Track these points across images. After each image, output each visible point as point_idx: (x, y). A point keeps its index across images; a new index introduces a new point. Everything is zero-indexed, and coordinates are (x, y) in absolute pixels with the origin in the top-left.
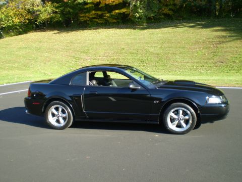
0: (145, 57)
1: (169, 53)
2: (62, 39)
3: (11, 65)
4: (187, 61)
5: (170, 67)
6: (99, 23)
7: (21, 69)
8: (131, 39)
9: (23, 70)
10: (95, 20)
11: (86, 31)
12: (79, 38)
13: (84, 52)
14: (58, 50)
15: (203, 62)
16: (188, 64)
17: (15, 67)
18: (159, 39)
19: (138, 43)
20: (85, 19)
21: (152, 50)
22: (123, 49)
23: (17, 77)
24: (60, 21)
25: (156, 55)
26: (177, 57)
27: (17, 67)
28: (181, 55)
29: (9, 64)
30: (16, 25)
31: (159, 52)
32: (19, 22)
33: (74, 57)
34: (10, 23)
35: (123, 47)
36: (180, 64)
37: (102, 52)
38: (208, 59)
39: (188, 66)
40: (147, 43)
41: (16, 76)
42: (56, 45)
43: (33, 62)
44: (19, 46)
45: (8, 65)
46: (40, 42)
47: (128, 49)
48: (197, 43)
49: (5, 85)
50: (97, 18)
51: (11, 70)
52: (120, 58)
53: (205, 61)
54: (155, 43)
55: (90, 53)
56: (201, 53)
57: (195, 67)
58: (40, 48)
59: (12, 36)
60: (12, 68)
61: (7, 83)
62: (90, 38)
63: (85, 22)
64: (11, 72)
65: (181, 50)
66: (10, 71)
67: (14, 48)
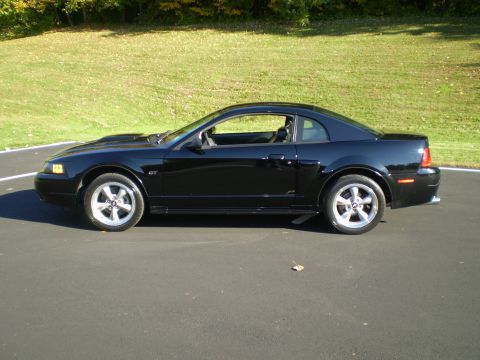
0: (320, 93)
1: (374, 86)
2: (123, 47)
3: (12, 101)
4: (420, 104)
5: (383, 118)
6: (202, 17)
7: (37, 112)
8: (278, 52)
9: (43, 114)
10: (194, 9)
11: (173, 33)
12: (161, 46)
13: (175, 77)
14: (116, 72)
15: (459, 110)
16: (425, 113)
17: (22, 107)
18: (343, 54)
19: (298, 61)
20: (172, 7)
21: (334, 78)
22: (266, 73)
23: (34, 131)
24: (116, 8)
25: (344, 90)
26: (394, 95)
27: (29, 108)
28: (403, 92)
29: (8, 98)
30: (18, 15)
31: (349, 82)
32: (26, 9)
33: (154, 87)
34: (7, 10)
35: (264, 69)
36: (405, 112)
37: (217, 79)
38: (468, 104)
39: (427, 118)
40: (317, 62)
41: (30, 128)
42: (110, 60)
43: (62, 96)
44: (28, 60)
45: (7, 100)
46: (75, 53)
47: (275, 73)
48: (433, 65)
49: (8, 150)
50: (198, 6)
51: (16, 112)
52: (261, 92)
53: (463, 107)
54: (337, 63)
55: (189, 80)
56: (447, 89)
57: (442, 121)
58: (75, 66)
59: (10, 38)
60: (15, 110)
61: (11, 146)
62: (186, 48)
63: (172, 12)
64: (16, 119)
65: (402, 81)
66: (14, 115)
67: (17, 63)
